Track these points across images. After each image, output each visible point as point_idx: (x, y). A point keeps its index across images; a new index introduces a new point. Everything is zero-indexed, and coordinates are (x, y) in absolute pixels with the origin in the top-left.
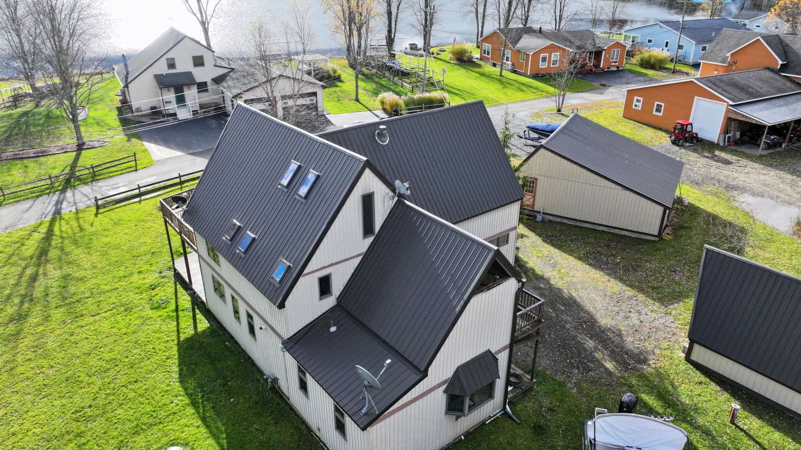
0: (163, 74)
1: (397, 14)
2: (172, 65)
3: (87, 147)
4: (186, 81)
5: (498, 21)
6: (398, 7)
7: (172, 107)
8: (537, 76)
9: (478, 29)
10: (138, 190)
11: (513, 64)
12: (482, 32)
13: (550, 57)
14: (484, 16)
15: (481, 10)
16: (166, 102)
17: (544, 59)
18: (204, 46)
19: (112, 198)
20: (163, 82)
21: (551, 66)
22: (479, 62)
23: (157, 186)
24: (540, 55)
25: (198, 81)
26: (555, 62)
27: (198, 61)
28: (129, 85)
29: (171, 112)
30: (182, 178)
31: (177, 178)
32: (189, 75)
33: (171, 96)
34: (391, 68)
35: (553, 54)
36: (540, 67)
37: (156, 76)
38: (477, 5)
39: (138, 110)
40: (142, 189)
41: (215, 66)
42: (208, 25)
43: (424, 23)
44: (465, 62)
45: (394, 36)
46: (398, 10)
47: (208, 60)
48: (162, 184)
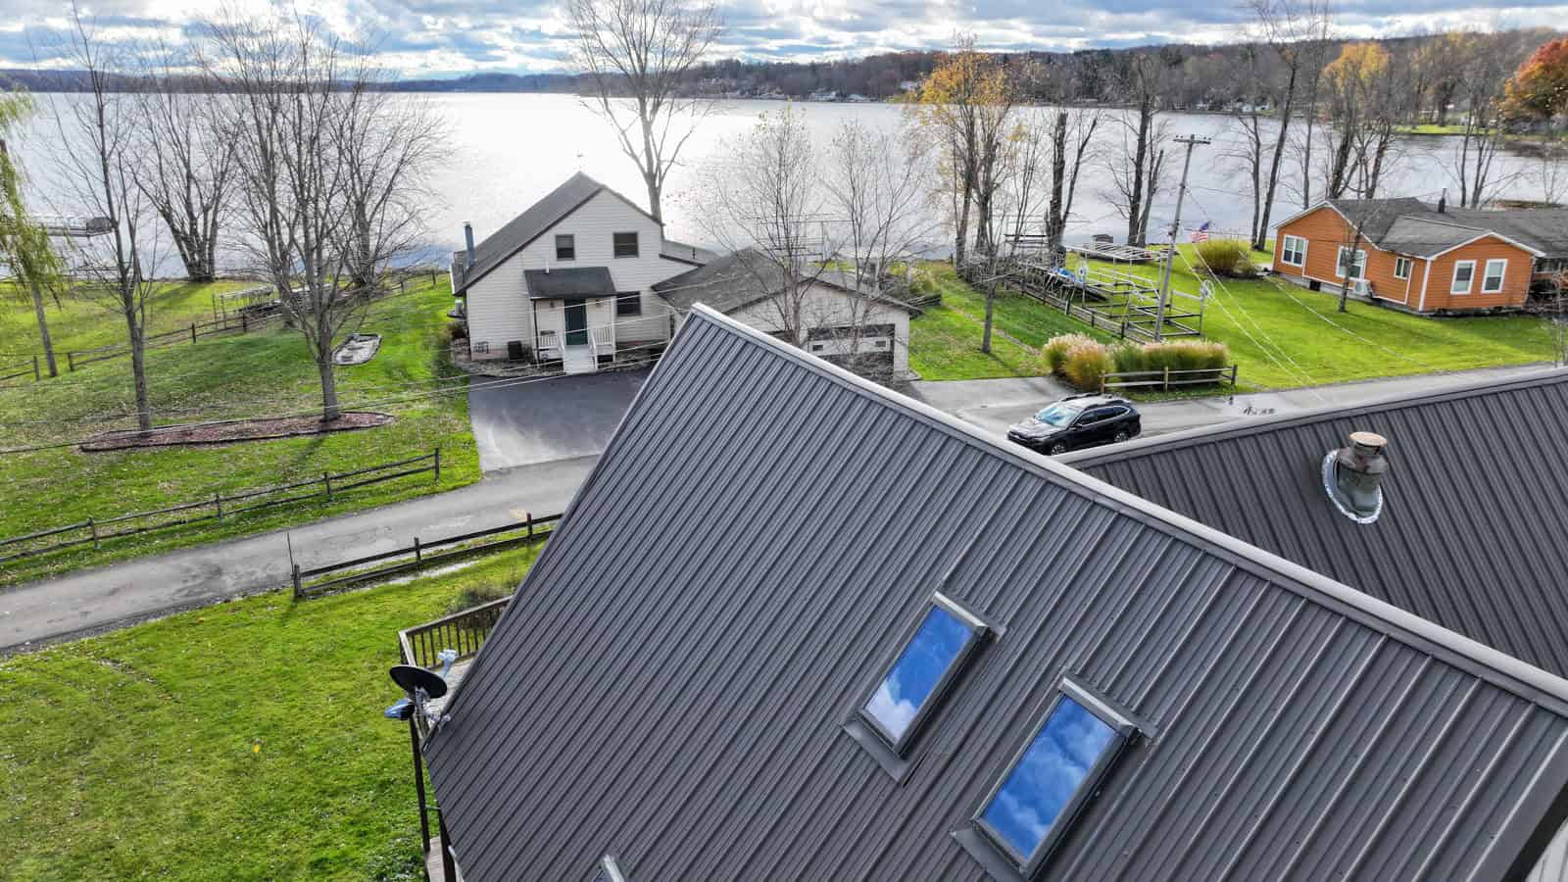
0: (544, 271)
1: (1078, 164)
2: (565, 251)
3: (343, 426)
4: (594, 288)
5: (1303, 194)
6: (1080, 151)
7: (556, 346)
8: (1440, 315)
9: (1257, 208)
10: (414, 555)
11: (1372, 285)
12: (1266, 216)
13: (1481, 269)
14: (1273, 182)
15: (1266, 166)
16: (543, 333)
17: (1464, 275)
18: (646, 215)
19: (346, 570)
20: (542, 288)
21: (1483, 291)
22: (1269, 279)
23: (469, 543)
24: (1454, 262)
25: (619, 289)
26: (1493, 283)
27: (626, 245)
28: (469, 292)
29: (552, 355)
30: (534, 526)
31: (523, 525)
32: (602, 273)
33: (554, 319)
34: (1060, 283)
35: (1489, 261)
36: (1452, 292)
37: (528, 274)
38: (1258, 154)
39: (482, 348)
40: (423, 552)
41: (662, 256)
42: (661, 179)
43: (1132, 188)
44: (1235, 276)
45: (1067, 213)
46: (1079, 157)
47: (647, 244)
48: (481, 541)
